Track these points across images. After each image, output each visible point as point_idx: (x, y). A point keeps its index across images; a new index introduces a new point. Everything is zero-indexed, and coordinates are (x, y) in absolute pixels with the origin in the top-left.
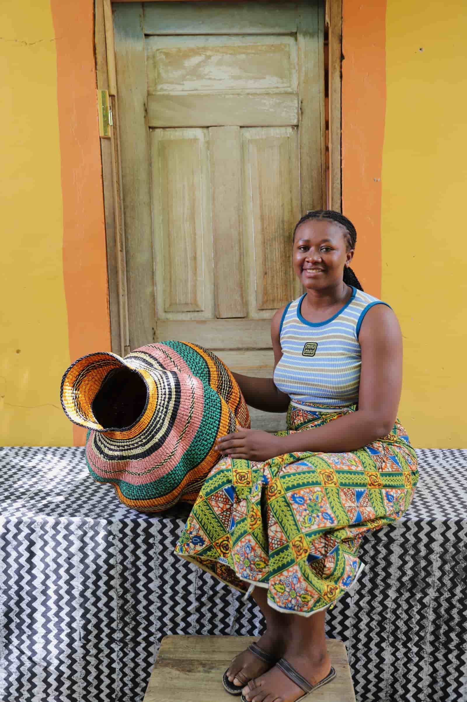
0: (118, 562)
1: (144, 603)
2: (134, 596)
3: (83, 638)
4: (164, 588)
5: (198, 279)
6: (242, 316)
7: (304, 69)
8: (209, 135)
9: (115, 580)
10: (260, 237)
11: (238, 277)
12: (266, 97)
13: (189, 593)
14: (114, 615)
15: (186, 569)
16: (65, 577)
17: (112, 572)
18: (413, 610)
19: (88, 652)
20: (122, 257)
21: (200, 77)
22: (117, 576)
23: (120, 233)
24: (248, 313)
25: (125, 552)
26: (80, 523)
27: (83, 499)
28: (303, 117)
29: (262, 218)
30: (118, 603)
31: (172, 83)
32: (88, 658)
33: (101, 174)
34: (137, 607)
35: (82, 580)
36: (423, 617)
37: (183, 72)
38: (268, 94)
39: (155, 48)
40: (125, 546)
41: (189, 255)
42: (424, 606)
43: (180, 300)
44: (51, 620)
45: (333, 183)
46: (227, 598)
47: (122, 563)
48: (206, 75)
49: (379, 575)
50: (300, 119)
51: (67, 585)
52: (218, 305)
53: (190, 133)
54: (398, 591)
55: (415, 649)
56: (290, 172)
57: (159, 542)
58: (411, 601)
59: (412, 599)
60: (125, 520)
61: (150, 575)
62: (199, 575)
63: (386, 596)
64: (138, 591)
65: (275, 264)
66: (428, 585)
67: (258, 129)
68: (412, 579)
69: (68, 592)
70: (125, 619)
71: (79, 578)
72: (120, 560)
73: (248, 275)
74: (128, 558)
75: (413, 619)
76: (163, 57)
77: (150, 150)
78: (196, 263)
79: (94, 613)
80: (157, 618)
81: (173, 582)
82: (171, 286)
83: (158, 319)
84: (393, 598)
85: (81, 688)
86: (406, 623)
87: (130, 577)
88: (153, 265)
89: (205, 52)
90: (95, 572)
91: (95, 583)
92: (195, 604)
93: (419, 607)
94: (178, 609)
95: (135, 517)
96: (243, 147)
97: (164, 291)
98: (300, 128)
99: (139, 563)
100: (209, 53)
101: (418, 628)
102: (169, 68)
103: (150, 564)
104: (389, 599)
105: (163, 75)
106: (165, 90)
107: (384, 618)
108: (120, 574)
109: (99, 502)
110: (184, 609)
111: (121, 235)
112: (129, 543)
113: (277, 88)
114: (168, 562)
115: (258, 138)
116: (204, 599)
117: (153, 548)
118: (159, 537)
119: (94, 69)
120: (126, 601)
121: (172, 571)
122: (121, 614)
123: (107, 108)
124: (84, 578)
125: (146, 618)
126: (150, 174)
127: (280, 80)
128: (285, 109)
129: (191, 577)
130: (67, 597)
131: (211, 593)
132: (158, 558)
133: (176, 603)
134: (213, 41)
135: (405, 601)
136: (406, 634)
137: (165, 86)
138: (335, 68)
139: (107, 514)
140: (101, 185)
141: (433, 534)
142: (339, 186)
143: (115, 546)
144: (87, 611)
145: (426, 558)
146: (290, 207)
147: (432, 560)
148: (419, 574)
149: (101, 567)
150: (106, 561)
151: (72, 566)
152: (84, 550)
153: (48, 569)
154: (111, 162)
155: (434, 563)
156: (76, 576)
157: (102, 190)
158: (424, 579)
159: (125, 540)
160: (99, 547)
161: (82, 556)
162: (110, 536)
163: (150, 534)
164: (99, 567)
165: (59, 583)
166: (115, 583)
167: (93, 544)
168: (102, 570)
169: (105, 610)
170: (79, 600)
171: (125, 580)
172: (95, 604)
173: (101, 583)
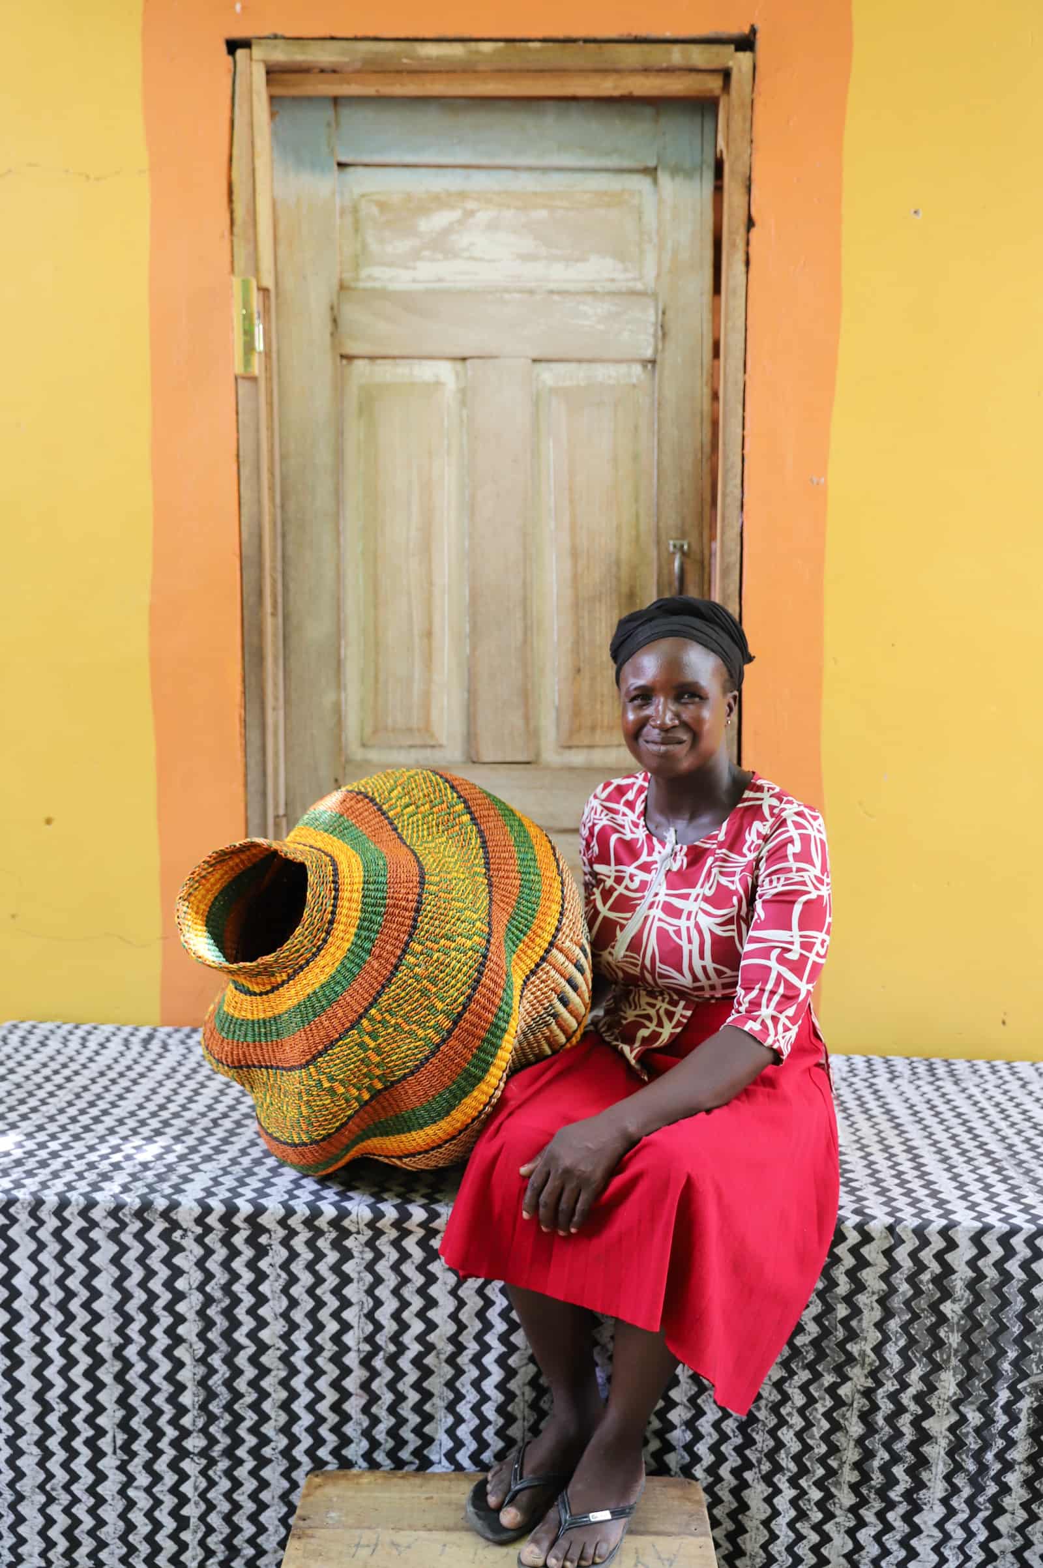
0: (195, 1285)
1: (250, 1373)
2: (228, 1360)
3: (121, 1448)
4: (293, 1338)
5: (435, 677)
6: (526, 760)
7: (669, 244)
8: (466, 374)
9: (186, 1324)
10: (568, 593)
11: (520, 676)
12: (589, 299)
13: (346, 1349)
14: (186, 1399)
15: (338, 1300)
16: (83, 1317)
17: (181, 1308)
18: (816, 1409)
19: (131, 1479)
20: (275, 627)
21: (451, 254)
22: (191, 1316)
23: (272, 576)
24: (538, 755)
25: (207, 1265)
26: (113, 1205)
28: (667, 345)
29: (575, 554)
30: (194, 1374)
31: (391, 264)
32: (131, 1492)
33: (234, 452)
34: (235, 1384)
35: (118, 1324)
36: (836, 1427)
37: (415, 242)
39: (357, 191)
40: (209, 1252)
41: (417, 627)
42: (839, 1403)
43: (394, 722)
44: (53, 1410)
45: (725, 485)
47: (201, 1288)
48: (463, 250)
50: (660, 347)
51: (87, 1335)
52: (476, 734)
53: (425, 371)
54: (786, 1365)
55: (816, 1495)
56: (635, 457)
57: (280, 1243)
58: (812, 1389)
59: (816, 1384)
60: (208, 1200)
61: (261, 1312)
62: (365, 1311)
64: (237, 1348)
65: (598, 651)
66: (851, 1360)
67: (573, 366)
68: (816, 1343)
69: (89, 1350)
70: (210, 1407)
71: (113, 1321)
72: (197, 1283)
73: (541, 672)
74: (214, 1276)
75: (814, 1429)
76: (375, 210)
77: (342, 403)
78: (430, 644)
79: (143, 1394)
82: (376, 691)
83: (348, 761)
84: (775, 1380)
85: (117, 1557)
86: (799, 1435)
87: (219, 1319)
88: (339, 646)
89: (463, 202)
90: (146, 1308)
91: (145, 1331)
92: (359, 1374)
93: (829, 1403)
94: (323, 1384)
96: (537, 402)
97: (362, 701)
98: (658, 366)
99: (238, 1288)
100: (471, 205)
101: (823, 1449)
102: (387, 234)
103: (261, 1288)
105: (374, 246)
106: (375, 279)
108: (198, 1313)
110: (335, 1385)
111: (274, 581)
112: (217, 1246)
113: (613, 280)
114: (301, 1283)
115: (568, 383)
116: (378, 1362)
117: (267, 1255)
118: (281, 1233)
119: (227, 233)
120: (212, 1371)
121: (309, 1304)
122: (201, 1398)
123: (252, 315)
124: (121, 1320)
125: (255, 1406)
126: (339, 453)
127: (620, 266)
128: (630, 327)
130: (85, 1361)
131: (392, 1348)
132: (279, 1276)
133: (319, 1373)
134: (480, 181)
135: (800, 1387)
136: (797, 1458)
137: (376, 271)
138: (733, 245)
139: (171, 1186)
140: (235, 474)
141: (865, 1251)
142: (738, 491)
143: (187, 1253)
144: (129, 1389)
145: (848, 1299)
146: (633, 533)
147: (861, 1306)
148: (831, 1333)
149: (157, 1297)
150: (169, 1284)
151: (96, 1294)
152: (123, 1261)
153: (47, 1300)
154: (257, 430)
155: (865, 1312)
156: (104, 1314)
157: (236, 488)
158: (841, 1345)
159: (207, 1240)
160: (154, 1255)
161: (116, 1273)
162: (175, 1231)
163: (261, 1225)
164: (153, 1297)
165: (69, 1330)
166: (187, 1331)
167: (141, 1249)
168: (161, 1303)
169: (167, 1388)
170: (112, 1366)
171: (209, 1324)
172: (145, 1376)
173: (157, 1331)
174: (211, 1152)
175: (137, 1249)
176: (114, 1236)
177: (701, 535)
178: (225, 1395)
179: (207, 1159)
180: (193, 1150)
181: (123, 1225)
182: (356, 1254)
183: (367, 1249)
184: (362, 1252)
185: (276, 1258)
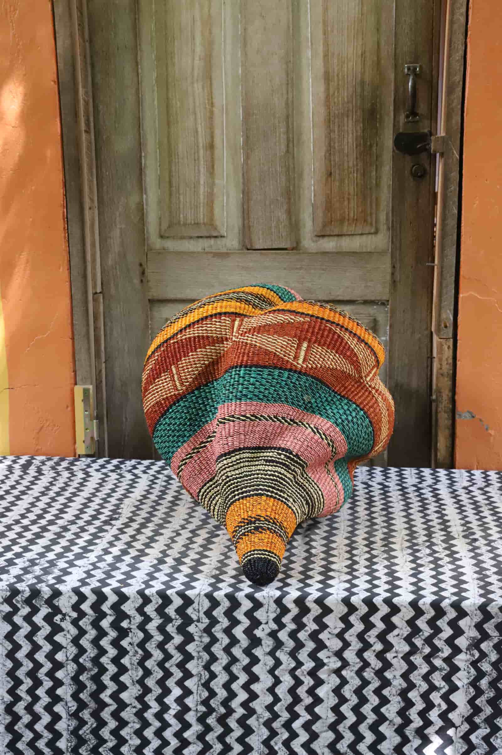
0: (70, 658)
1: (113, 724)
2: (96, 715)
4: (146, 699)
5: (217, 181)
6: (288, 246)
9: (64, 687)
10: (322, 110)
11: (283, 179)
13: (188, 709)
14: (62, 744)
15: (182, 671)
17: (60, 674)
20: (90, 141)
22: (67, 681)
23: (84, 98)
24: (298, 242)
25: (81, 642)
26: (8, 594)
27: (16, 549)
29: (327, 78)
30: (69, 726)
34: (100, 732)
35: (10, 686)
40: (82, 632)
41: (202, 141)
43: (185, 218)
45: (452, 14)
46: (248, 722)
47: (75, 660)
52: (249, 227)
57: (137, 627)
60: (83, 590)
61: (122, 678)
62: (203, 681)
64: (103, 705)
65: (346, 158)
70: (80, 751)
71: (5, 683)
72: (73, 656)
73: (301, 175)
74: (86, 651)
78: (212, 154)
79: (28, 740)
80: (133, 748)
81: (160, 691)
82: (171, 195)
83: (150, 249)
87: (89, 684)
88: (141, 157)
90: (32, 674)
91: (31, 691)
92: (197, 728)
94: (168, 734)
95: (98, 584)
97: (160, 202)
99: (104, 660)
103: (122, 661)
108: (73, 678)
109: (42, 555)
110: (178, 735)
111: (87, 102)
112: (89, 628)
114: (153, 658)
116: (211, 721)
117: (127, 636)
118: (139, 619)
120: (82, 723)
121: (159, 674)
122: (73, 744)
124: (12, 683)
125: (115, 750)
129: (189, 683)
131: (223, 710)
132: (136, 652)
133: (165, 725)
139: (54, 578)
142: (463, 20)
143: (65, 633)
144: (17, 737)
146: (376, 59)
149: (41, 666)
150: (50, 656)
152: (14, 637)
159: (81, 623)
160: (39, 633)
161: (10, 647)
162: (57, 615)
163: (124, 613)
164: (38, 666)
166: (64, 692)
167: (29, 628)
168: (44, 670)
169: (47, 735)
170: (5, 719)
171: (81, 687)
172: (30, 726)
173: (40, 692)
174: (81, 551)
175: (26, 629)
176: (8, 618)
177: (431, 59)
178: (92, 741)
179: (79, 556)
181: (16, 610)
182: (196, 638)
183: (205, 635)
184: (200, 637)
185: (134, 639)
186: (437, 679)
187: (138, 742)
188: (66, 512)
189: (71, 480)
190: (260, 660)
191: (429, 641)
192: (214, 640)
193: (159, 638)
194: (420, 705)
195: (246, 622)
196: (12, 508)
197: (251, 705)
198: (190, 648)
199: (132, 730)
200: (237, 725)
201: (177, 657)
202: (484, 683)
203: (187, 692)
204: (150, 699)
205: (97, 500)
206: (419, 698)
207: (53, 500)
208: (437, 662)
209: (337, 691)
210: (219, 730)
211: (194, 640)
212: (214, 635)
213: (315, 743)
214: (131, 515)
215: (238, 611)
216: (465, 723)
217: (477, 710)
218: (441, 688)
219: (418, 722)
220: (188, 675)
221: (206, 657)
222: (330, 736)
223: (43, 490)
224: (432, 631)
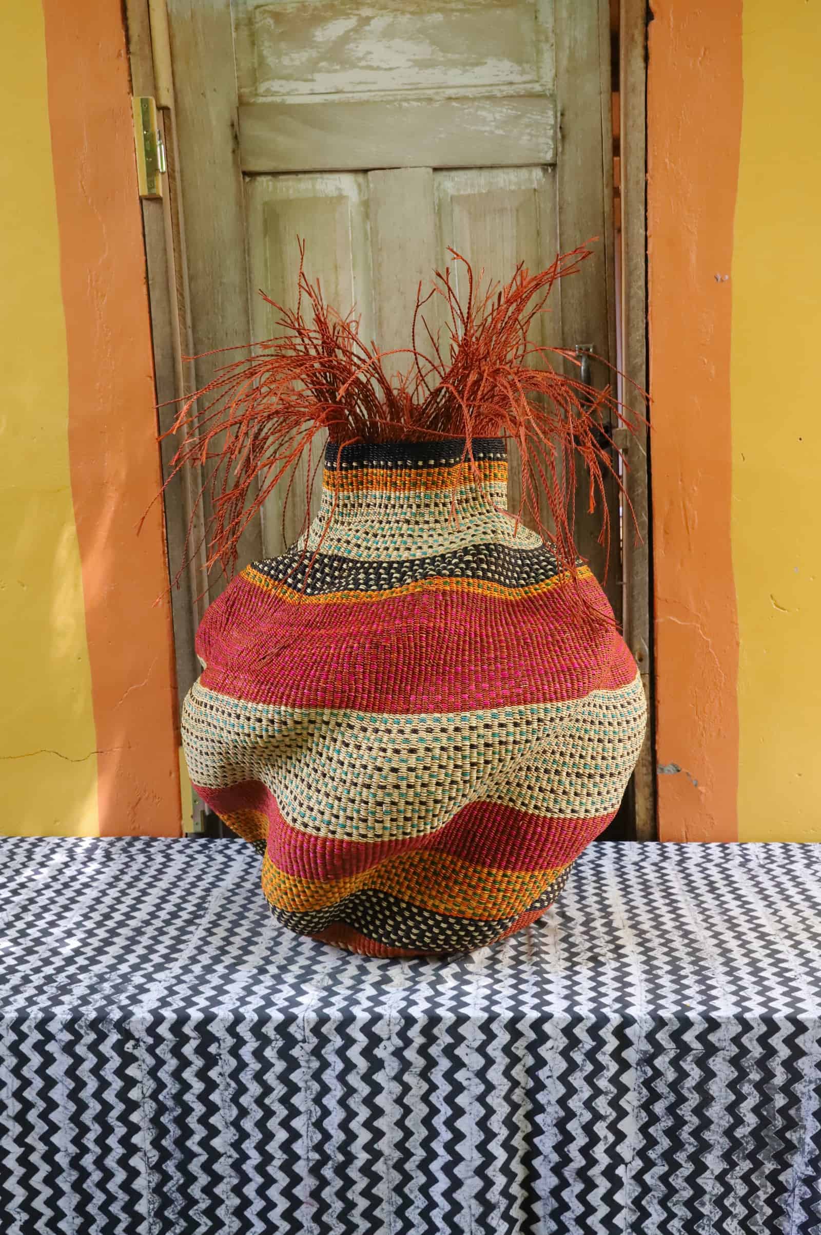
0: (148, 1094)
1: (204, 1179)
2: (182, 1167)
4: (243, 1146)
7: (567, 43)
8: (368, 186)
9: (140, 1133)
12: (487, 104)
13: (296, 1158)
14: (142, 1207)
15: (286, 1108)
16: (41, 1128)
17: (135, 1117)
18: (758, 1197)
21: (347, 63)
22: (145, 1124)
25: (159, 1074)
26: (70, 1018)
27: (81, 961)
28: (567, 146)
30: (149, 1182)
31: (287, 78)
33: (144, 275)
34: (189, 1190)
35: (74, 1134)
36: (778, 1212)
37: (314, 54)
38: (491, 98)
39: (252, 3)
40: (160, 1063)
42: (781, 1189)
44: (14, 1220)
45: (629, 286)
46: (374, 1168)
47: (154, 1096)
48: (360, 59)
49: (686, 1123)
50: (560, 150)
51: (46, 1144)
53: (328, 185)
54: (726, 1156)
57: (228, 1052)
58: (753, 1178)
59: (757, 1174)
60: (162, 1010)
61: (212, 1120)
62: (313, 1120)
63: (701, 1168)
64: (190, 1156)
66: (791, 1147)
67: (472, 173)
68: (755, 1133)
69: (48, 1158)
70: (166, 1213)
71: (69, 1131)
72: (150, 1091)
74: (166, 1086)
75: (757, 1215)
76: (270, 21)
77: (247, 221)
79: (100, 1203)
80: (231, 1210)
81: (260, 1136)
84: (717, 1172)
87: (172, 1127)
89: (357, 9)
90: (100, 1118)
91: (100, 1141)
92: (309, 1183)
93: (771, 1190)
94: (273, 1193)
96: (440, 210)
98: (558, 170)
99: (189, 1097)
100: (366, 12)
102: (283, 45)
103: (212, 1097)
104: (707, 1174)
105: (271, 60)
106: (274, 94)
107: (698, 1216)
108: (151, 1120)
109: (113, 968)
110: (287, 1193)
112: (167, 1057)
113: (511, 83)
114: (249, 1093)
115: (469, 191)
116: (327, 1171)
117: (217, 1064)
118: (230, 1041)
119: (123, 52)
120: (166, 1178)
121: (258, 1114)
122: (156, 1205)
123: (153, 136)
124: (77, 1130)
125: (209, 1212)
126: (246, 271)
127: (517, 68)
128: (529, 130)
129: (297, 1123)
130: (44, 1169)
132: (228, 1085)
133: (270, 1181)
135: (742, 1178)
137: (276, 85)
138: (632, 39)
140: (146, 297)
141: (799, 1041)
142: (642, 294)
143: (139, 1063)
144: (87, 1198)
145: (786, 1089)
146: (539, 338)
147: (799, 1095)
148: (770, 1123)
149: (111, 1108)
150: (122, 1095)
151: (52, 1105)
152: (77, 1073)
153: (5, 1113)
154: (165, 250)
155: (803, 1101)
156: (61, 1125)
157: (146, 309)
158: (781, 1134)
159: (158, 1051)
160: (107, 1066)
161: (72, 1085)
162: (127, 1041)
163: (211, 1034)
165: (28, 1140)
166: (141, 1139)
167: (95, 1060)
168: (114, 1114)
169: (123, 1197)
170: (70, 1175)
171: (163, 1131)
172: (101, 1185)
173: (112, 1141)
174: (162, 960)
175: (91, 1061)
176: (69, 1048)
177: (606, 337)
178: (180, 1202)
179: (159, 968)
180: (144, 959)
181: (78, 1037)
182: (302, 1063)
183: (313, 1058)
184: (308, 1061)
185: (226, 1067)
186: (601, 1105)
187: (237, 1201)
188: (139, 909)
189: (147, 867)
190: (382, 1088)
191: (591, 1055)
192: (325, 1065)
193: (255, 1066)
194: (581, 1140)
195: (362, 1040)
196: (72, 906)
197: (375, 1146)
198: (295, 1077)
199: (229, 1187)
200: (360, 1175)
201: (280, 1090)
202: (659, 1108)
203: (295, 1135)
204: (249, 1146)
205: (179, 892)
206: (580, 1131)
207: (123, 893)
208: (602, 1083)
209: (482, 1124)
210: (338, 1183)
211: (299, 1066)
212: (325, 1059)
213: (459, 1191)
214: (220, 910)
215: (352, 1026)
216: (637, 1158)
217: (651, 1142)
218: (606, 1117)
219: (579, 1161)
220: (294, 1112)
221: (316, 1087)
222: (476, 1184)
223: (112, 880)
224: (594, 1043)
